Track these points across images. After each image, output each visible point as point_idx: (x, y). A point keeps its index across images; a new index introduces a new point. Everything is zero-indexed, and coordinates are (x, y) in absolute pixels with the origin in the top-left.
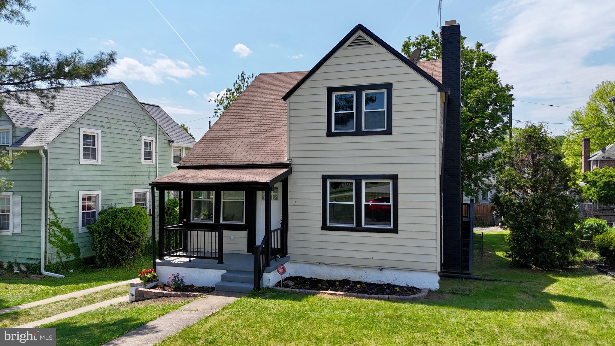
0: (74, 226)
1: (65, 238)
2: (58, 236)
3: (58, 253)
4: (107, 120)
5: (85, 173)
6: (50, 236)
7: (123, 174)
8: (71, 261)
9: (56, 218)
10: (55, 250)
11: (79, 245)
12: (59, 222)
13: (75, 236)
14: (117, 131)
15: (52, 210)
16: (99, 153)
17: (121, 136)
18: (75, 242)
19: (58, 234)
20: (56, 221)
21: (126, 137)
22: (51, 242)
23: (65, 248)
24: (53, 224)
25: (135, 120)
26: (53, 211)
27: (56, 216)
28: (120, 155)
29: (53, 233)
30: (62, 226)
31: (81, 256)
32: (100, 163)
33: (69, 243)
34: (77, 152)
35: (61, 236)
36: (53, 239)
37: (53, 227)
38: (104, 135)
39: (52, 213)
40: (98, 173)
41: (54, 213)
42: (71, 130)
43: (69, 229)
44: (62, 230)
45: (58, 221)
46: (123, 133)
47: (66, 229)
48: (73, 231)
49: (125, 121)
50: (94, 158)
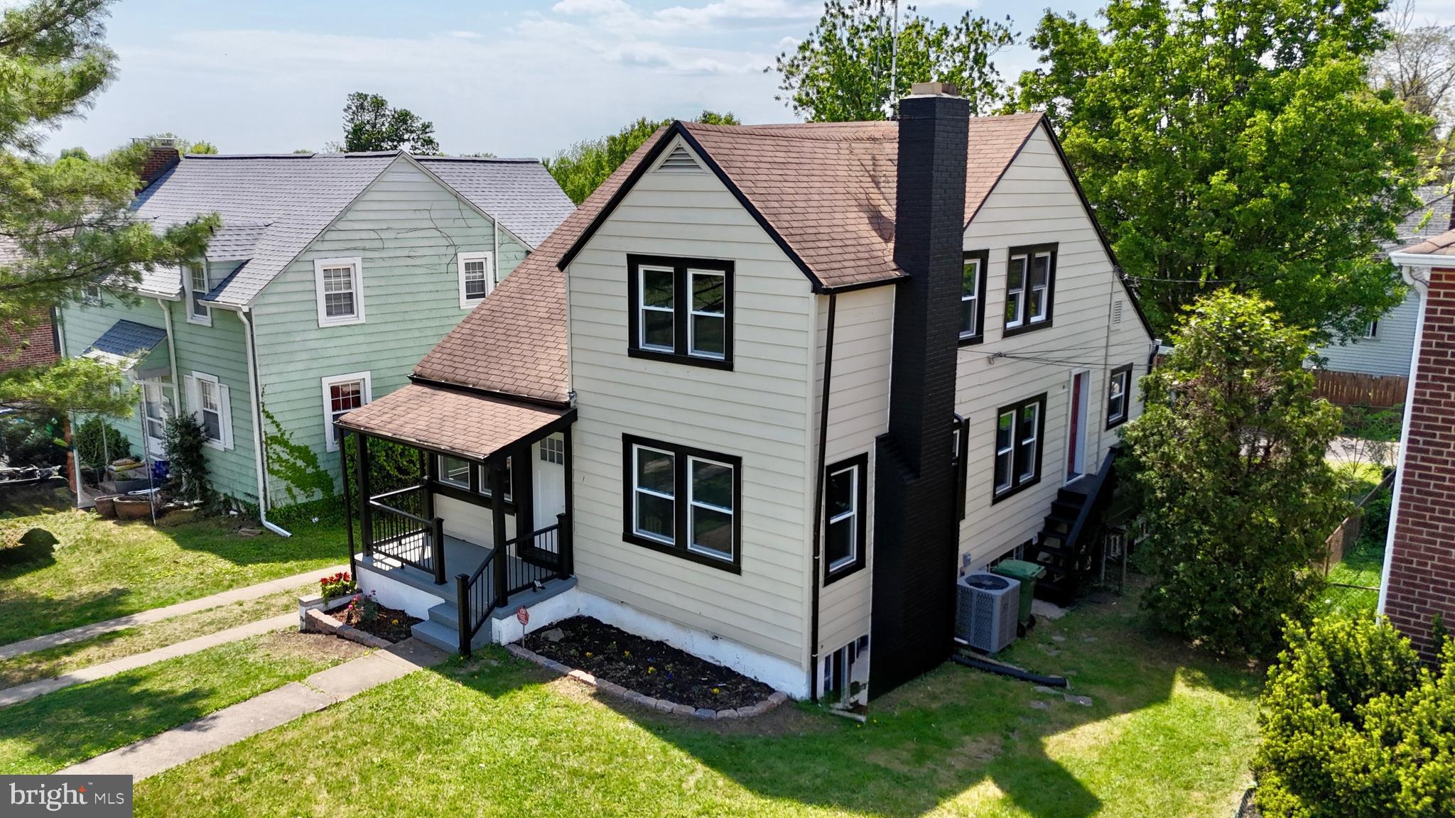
0: (317, 440)
1: (300, 463)
2: (287, 461)
3: (289, 490)
4: (373, 235)
5: (332, 343)
6: (270, 461)
7: (417, 334)
8: (314, 502)
9: (280, 430)
10: (283, 484)
11: (331, 474)
12: (286, 437)
13: (320, 458)
14: (399, 253)
15: (269, 416)
16: (360, 302)
17: (410, 262)
18: (322, 469)
19: (285, 456)
20: (279, 435)
21: (418, 262)
22: (272, 472)
23: (300, 480)
24: (274, 439)
25: (439, 224)
26: (272, 417)
27: (278, 426)
28: (408, 298)
29: (275, 457)
30: (293, 443)
31: (336, 492)
32: (362, 320)
33: (310, 470)
34: (312, 306)
35: (292, 460)
36: (276, 467)
37: (275, 446)
38: (367, 265)
39: (269, 421)
40: (361, 339)
41: (273, 422)
42: (296, 267)
43: (307, 447)
44: (293, 450)
45: (283, 435)
46: (412, 254)
47: (299, 447)
48: (313, 450)
49: (416, 230)
50: (352, 312)
